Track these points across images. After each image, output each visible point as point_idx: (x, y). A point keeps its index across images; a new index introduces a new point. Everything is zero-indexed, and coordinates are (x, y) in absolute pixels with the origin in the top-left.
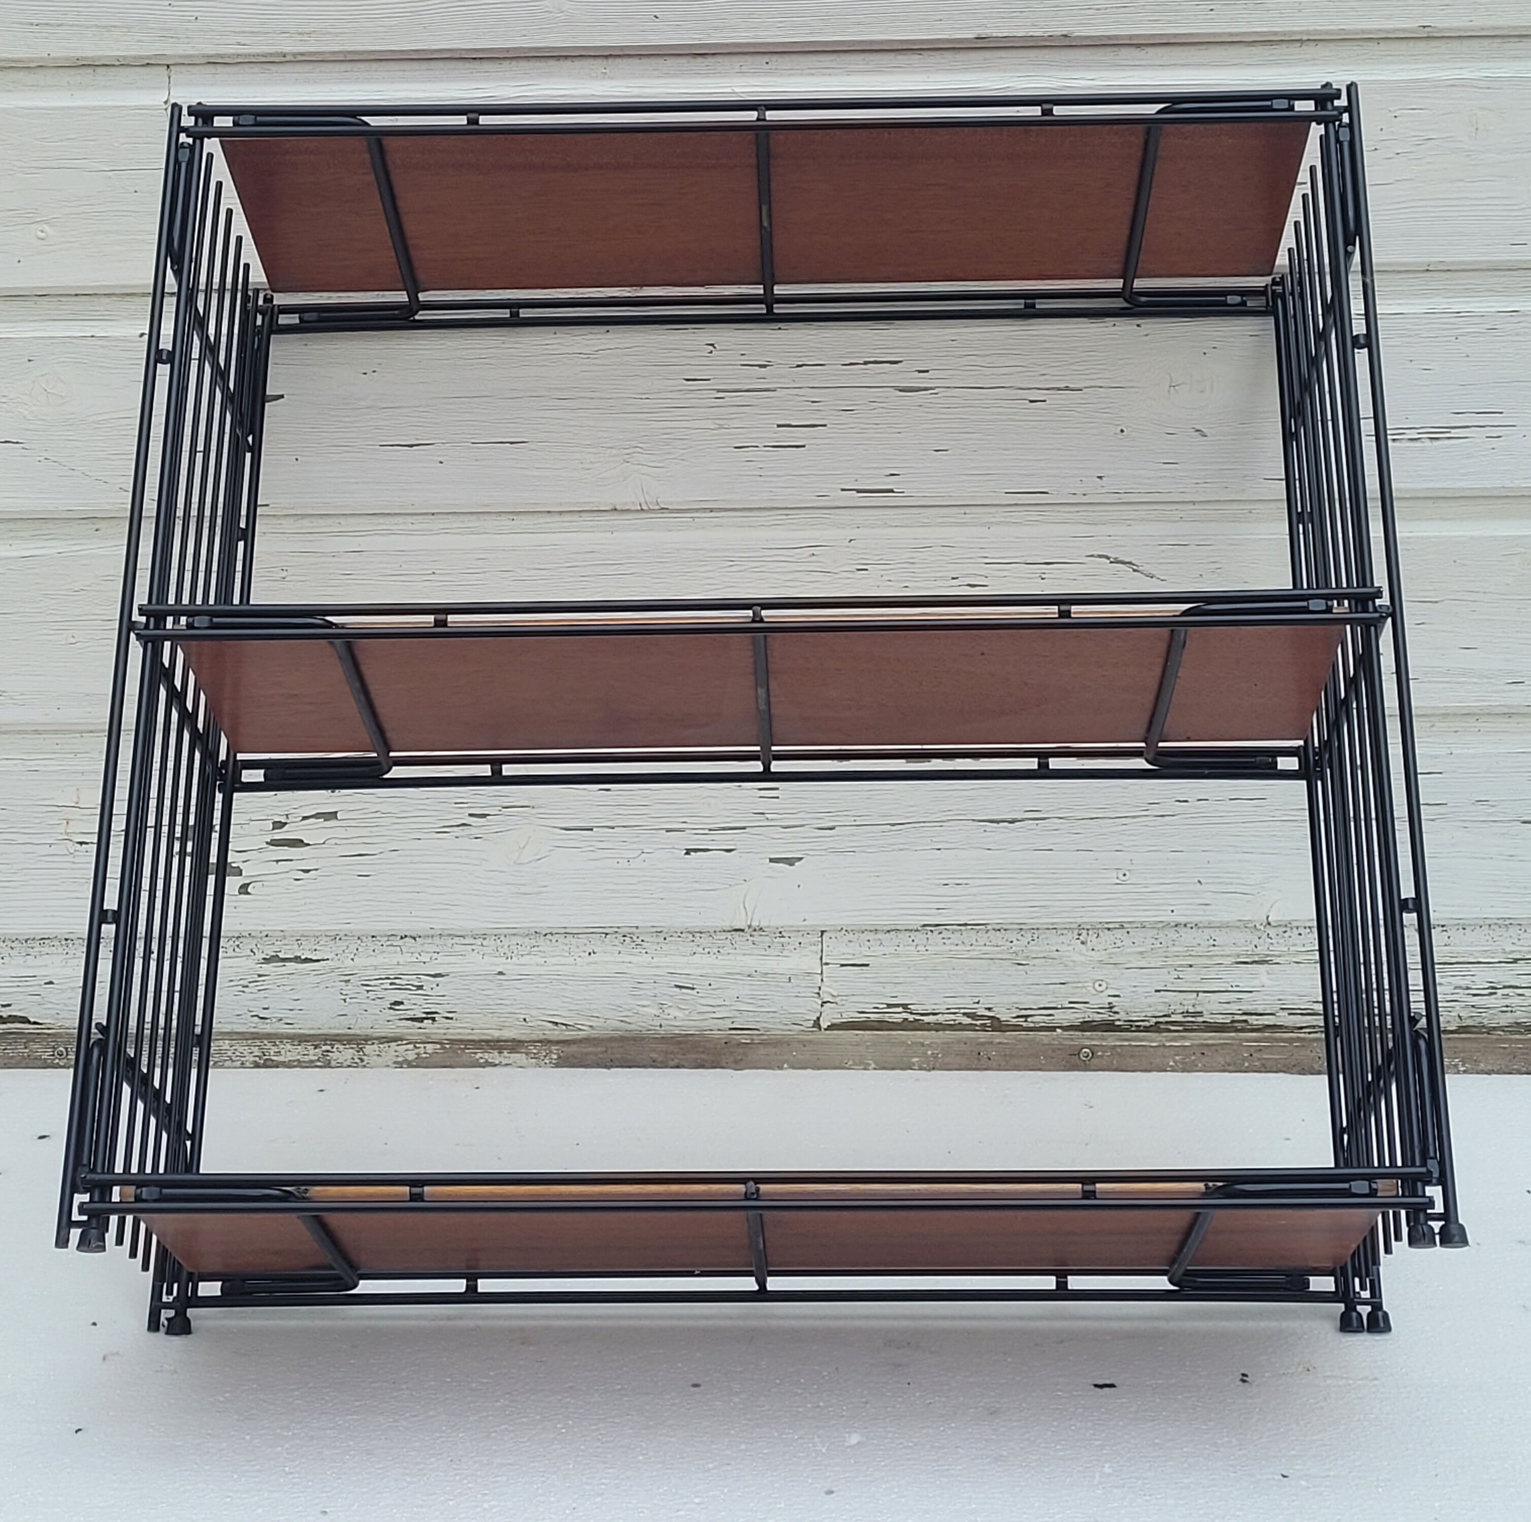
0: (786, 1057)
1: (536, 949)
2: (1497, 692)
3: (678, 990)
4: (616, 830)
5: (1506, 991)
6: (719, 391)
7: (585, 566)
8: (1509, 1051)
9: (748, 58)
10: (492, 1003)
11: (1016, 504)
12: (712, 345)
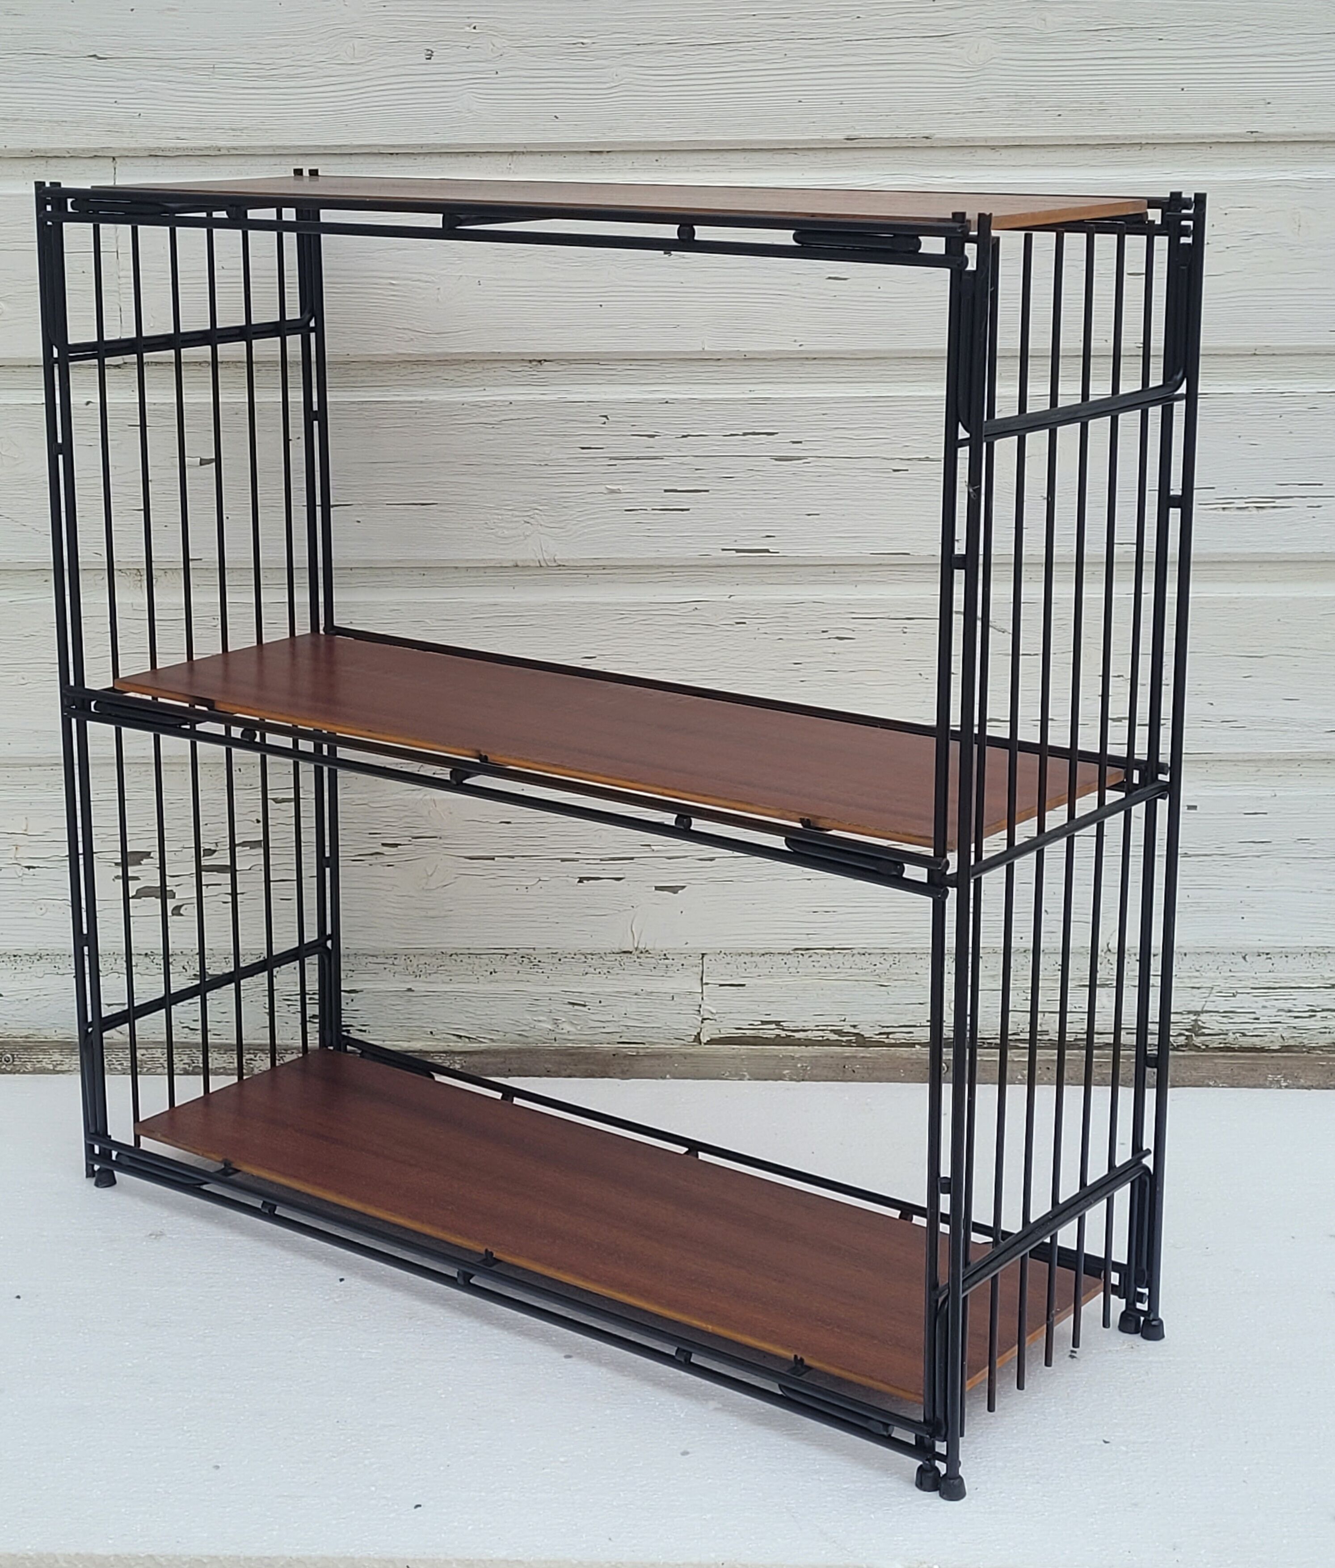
0: (668, 1069)
1: (442, 968)
2: (1317, 740)
3: (571, 1006)
4: (516, 859)
5: (1324, 1014)
6: (611, 458)
7: (489, 618)
8: (1327, 1068)
9: (639, 155)
10: (401, 1017)
11: (880, 565)
12: (606, 416)
